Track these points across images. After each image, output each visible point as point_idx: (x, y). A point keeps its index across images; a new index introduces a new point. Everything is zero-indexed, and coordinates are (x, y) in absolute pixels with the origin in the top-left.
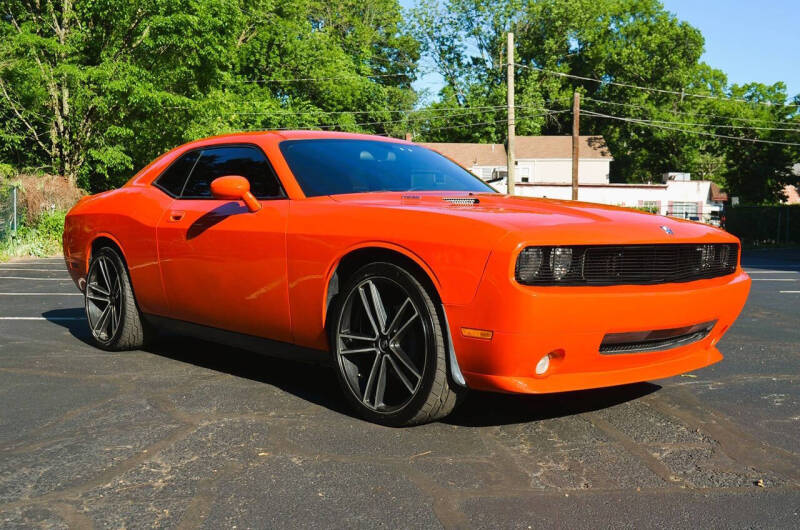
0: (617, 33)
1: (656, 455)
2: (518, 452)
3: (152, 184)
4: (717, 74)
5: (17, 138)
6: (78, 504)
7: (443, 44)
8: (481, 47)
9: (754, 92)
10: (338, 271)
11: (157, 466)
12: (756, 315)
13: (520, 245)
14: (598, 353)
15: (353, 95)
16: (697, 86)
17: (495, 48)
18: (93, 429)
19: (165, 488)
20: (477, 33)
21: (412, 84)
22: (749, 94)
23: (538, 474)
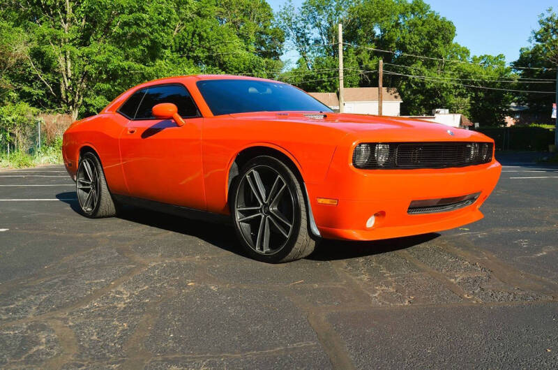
0: (403, 25)
1: (453, 280)
2: (361, 280)
3: (117, 112)
4: (464, 50)
5: (41, 92)
6: (65, 320)
7: (298, 32)
8: (321, 34)
9: (486, 60)
10: (236, 161)
11: (120, 293)
12: (498, 192)
13: (354, 144)
14: (407, 214)
15: (244, 64)
16: (452, 57)
17: (331, 33)
18: (79, 268)
19: (125, 308)
20: (318, 26)
21: (280, 57)
22: (483, 61)
23: (376, 295)
